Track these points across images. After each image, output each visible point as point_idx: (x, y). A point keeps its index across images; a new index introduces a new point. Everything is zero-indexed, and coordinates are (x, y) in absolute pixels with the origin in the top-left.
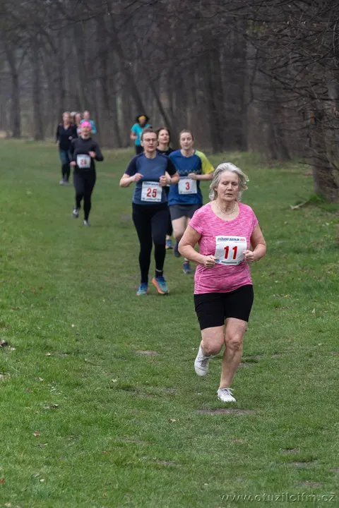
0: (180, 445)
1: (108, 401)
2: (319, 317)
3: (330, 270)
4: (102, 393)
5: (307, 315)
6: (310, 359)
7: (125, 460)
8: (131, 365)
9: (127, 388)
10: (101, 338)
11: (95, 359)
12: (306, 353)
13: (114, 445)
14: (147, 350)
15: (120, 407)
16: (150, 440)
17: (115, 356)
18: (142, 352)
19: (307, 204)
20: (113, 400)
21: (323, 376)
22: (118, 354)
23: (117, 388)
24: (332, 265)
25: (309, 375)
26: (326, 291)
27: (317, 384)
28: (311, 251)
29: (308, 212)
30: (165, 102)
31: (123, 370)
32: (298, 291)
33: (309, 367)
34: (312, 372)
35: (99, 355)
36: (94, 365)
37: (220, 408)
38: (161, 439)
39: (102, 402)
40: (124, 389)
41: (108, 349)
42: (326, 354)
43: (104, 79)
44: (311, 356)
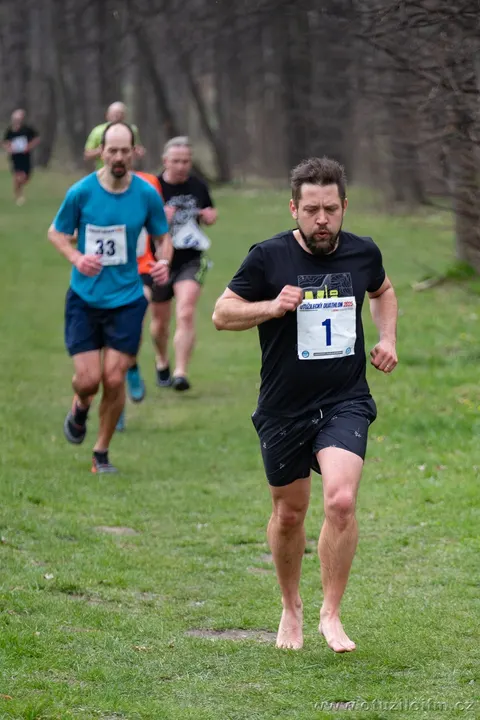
0: (149, 691)
1: (32, 611)
2: (429, 476)
3: (465, 396)
4: (23, 596)
5: (409, 472)
6: (405, 550)
7: (40, 712)
8: (82, 550)
9: (70, 590)
10: (37, 502)
11: (20, 539)
12: (398, 538)
13: (28, 686)
14: (118, 525)
15: (49, 623)
16: (96, 678)
17: (57, 534)
18: (107, 529)
19: (442, 282)
20: (42, 609)
21: (423, 579)
22: (62, 531)
23: (52, 589)
24: (467, 388)
25: (398, 578)
26: (452, 432)
27: (412, 593)
28: (436, 362)
29: (443, 294)
30: (209, 95)
31: (68, 559)
32: (401, 431)
33: (399, 564)
34: (405, 570)
35: (28, 531)
36: (17, 548)
37: (230, 628)
38: (115, 677)
39: (20, 611)
40: (63, 591)
41: (44, 521)
42: (432, 542)
43: (101, 46)
44: (406, 544)
